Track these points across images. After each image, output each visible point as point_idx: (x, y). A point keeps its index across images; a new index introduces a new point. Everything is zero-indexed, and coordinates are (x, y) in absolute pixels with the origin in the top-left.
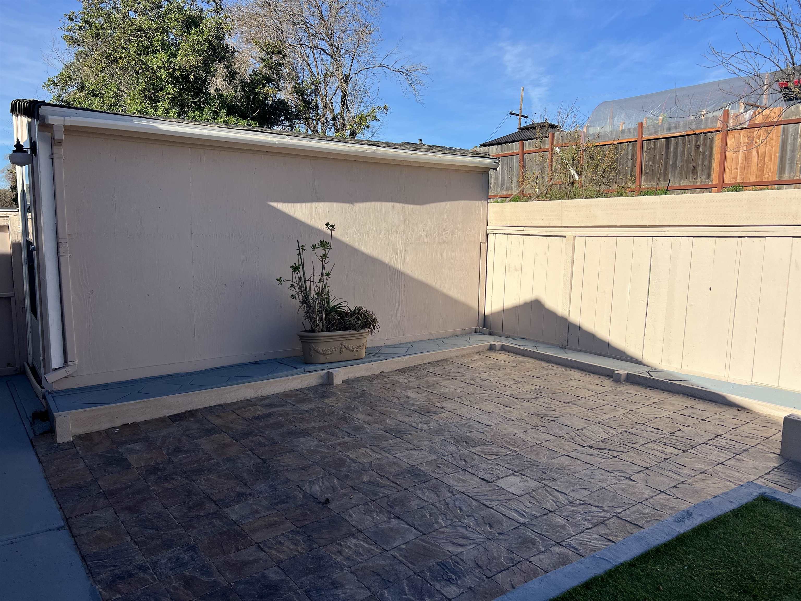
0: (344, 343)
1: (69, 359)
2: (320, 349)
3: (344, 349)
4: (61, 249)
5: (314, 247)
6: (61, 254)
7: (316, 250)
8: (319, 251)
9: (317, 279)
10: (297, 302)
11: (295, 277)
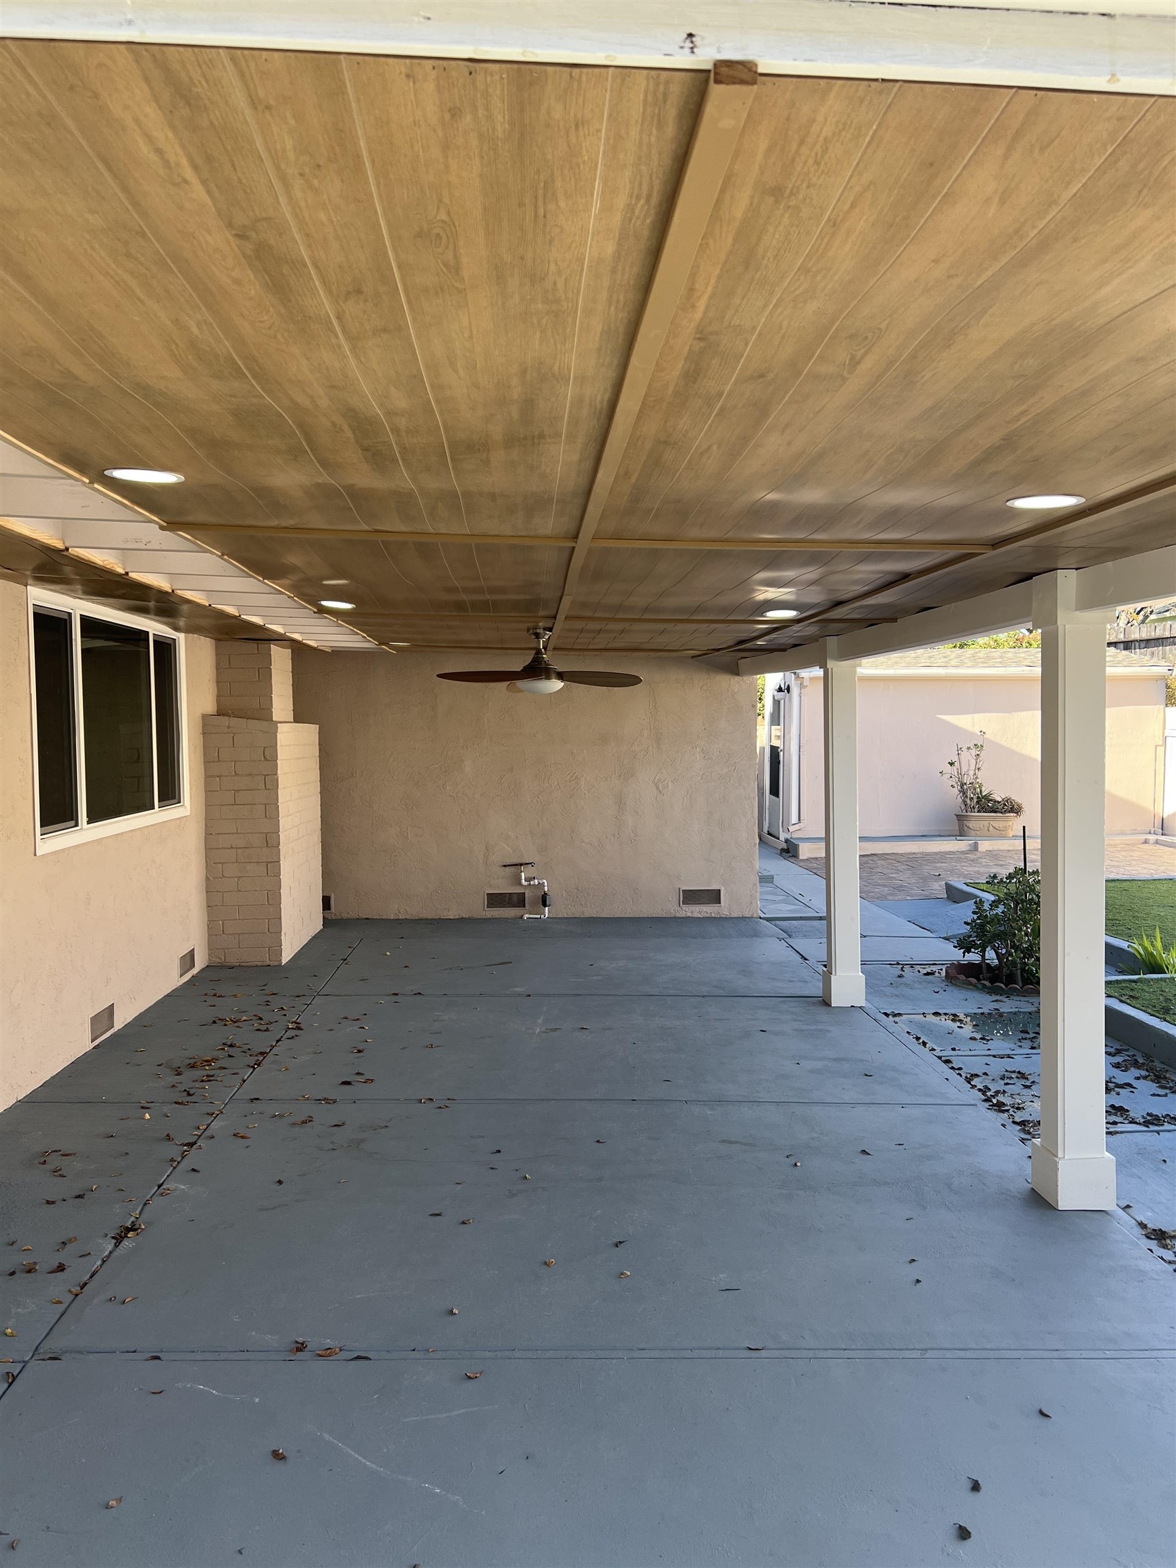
0: (991, 822)
1: (802, 818)
2: (971, 826)
3: (991, 828)
4: (801, 750)
5: (969, 748)
6: (801, 753)
7: (970, 750)
8: (974, 752)
9: (971, 773)
10: (956, 791)
11: (954, 770)
